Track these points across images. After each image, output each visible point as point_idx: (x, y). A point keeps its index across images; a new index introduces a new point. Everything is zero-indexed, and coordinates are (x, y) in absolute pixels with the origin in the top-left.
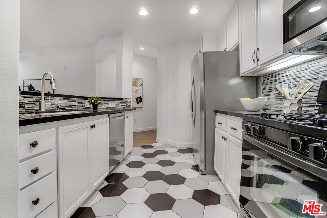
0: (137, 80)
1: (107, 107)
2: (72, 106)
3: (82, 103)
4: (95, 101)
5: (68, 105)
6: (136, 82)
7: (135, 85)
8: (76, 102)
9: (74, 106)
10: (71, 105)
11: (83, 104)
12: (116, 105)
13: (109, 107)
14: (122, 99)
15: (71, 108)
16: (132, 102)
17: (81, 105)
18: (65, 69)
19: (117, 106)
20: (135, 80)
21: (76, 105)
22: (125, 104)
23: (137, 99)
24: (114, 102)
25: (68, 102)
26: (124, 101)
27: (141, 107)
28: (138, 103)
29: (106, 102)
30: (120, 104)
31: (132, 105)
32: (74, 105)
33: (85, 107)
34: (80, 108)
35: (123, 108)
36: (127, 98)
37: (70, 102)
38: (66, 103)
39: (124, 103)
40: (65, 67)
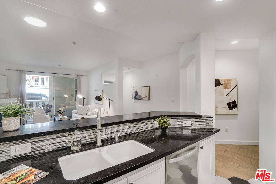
0: (229, 81)
1: (181, 126)
2: (139, 129)
3: (151, 123)
4: (162, 123)
5: (134, 128)
6: (227, 84)
7: (227, 87)
8: (144, 124)
9: (141, 129)
10: (137, 128)
11: (153, 125)
12: (192, 123)
13: (184, 126)
14: (200, 116)
15: (137, 131)
16: (214, 120)
17: (150, 125)
18: (156, 77)
19: (193, 125)
20: (227, 82)
21: (143, 127)
22: (205, 123)
23: (229, 104)
24: (190, 120)
25: (134, 126)
26: (203, 119)
27: (236, 113)
28: (230, 109)
29: (179, 120)
30: (197, 123)
31: (214, 124)
32: (141, 127)
33: (155, 127)
34: (148, 129)
35: (201, 127)
36: (208, 115)
37: (137, 125)
38: (131, 127)
39: (203, 121)
40: (156, 76)
